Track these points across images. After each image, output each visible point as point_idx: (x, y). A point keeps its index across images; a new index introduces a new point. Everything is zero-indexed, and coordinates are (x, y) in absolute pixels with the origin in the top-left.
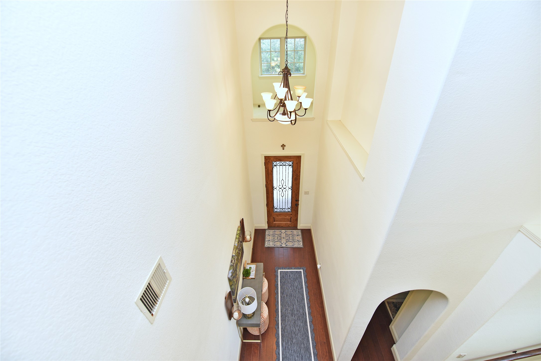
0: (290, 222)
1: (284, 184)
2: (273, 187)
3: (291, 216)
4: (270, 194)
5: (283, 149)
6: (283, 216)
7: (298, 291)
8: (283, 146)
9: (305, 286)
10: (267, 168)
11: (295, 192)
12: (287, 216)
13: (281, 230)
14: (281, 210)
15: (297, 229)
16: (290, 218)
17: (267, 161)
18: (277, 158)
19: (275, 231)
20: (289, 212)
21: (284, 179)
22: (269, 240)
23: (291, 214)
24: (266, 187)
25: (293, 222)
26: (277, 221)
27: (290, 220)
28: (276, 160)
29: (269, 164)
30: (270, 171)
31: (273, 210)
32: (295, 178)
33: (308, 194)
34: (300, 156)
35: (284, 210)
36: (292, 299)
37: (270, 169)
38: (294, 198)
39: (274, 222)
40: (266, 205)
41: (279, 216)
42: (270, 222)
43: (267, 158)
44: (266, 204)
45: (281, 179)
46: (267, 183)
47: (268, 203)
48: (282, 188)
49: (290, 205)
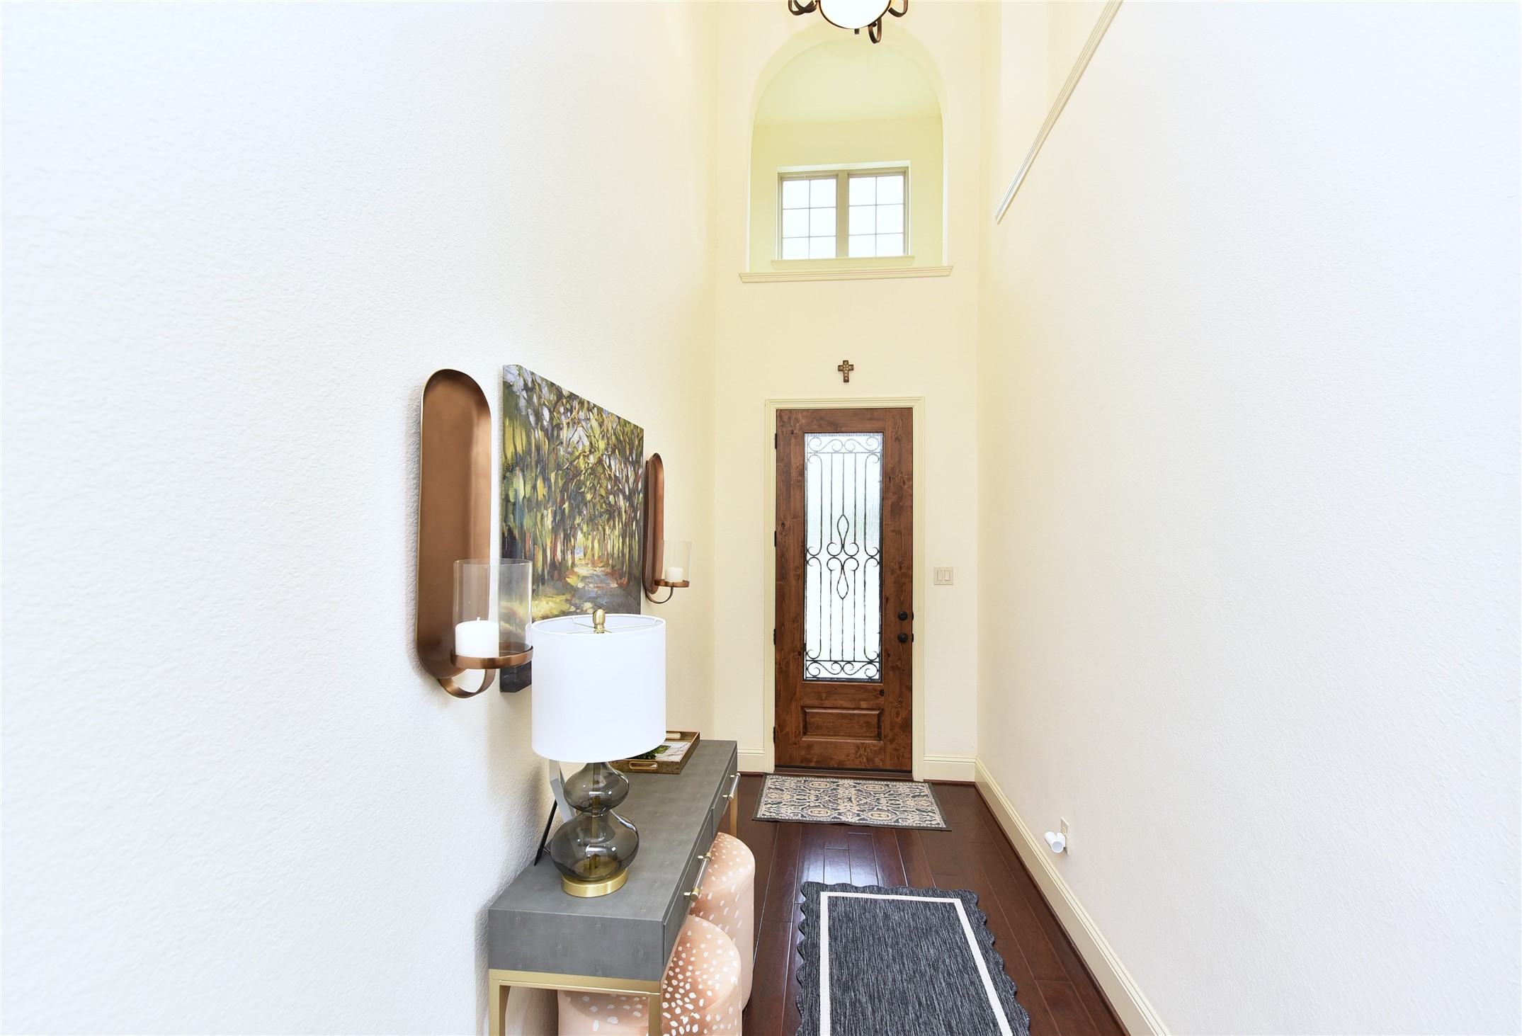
0: (879, 737)
1: (850, 539)
2: (804, 550)
3: (881, 700)
4: (793, 583)
5: (846, 381)
6: (844, 704)
8: (845, 369)
10: (783, 460)
11: (893, 572)
12: (864, 705)
13: (834, 780)
14: (837, 667)
15: (912, 781)
16: (877, 712)
17: (784, 430)
18: (822, 419)
19: (805, 781)
20: (871, 680)
21: (849, 512)
22: (779, 800)
23: (882, 692)
24: (775, 545)
25: (890, 736)
26: (818, 729)
27: (879, 727)
28: (820, 426)
29: (793, 440)
30: (794, 473)
31: (802, 668)
32: (893, 503)
33: (949, 582)
34: (910, 410)
35: (848, 667)
37: (795, 462)
38: (891, 604)
39: (805, 734)
40: (775, 635)
41: (827, 703)
42: (788, 733)
43: (785, 418)
44: (775, 630)
45: (837, 513)
46: (780, 527)
47: (783, 625)
48: (843, 559)
49: (874, 649)
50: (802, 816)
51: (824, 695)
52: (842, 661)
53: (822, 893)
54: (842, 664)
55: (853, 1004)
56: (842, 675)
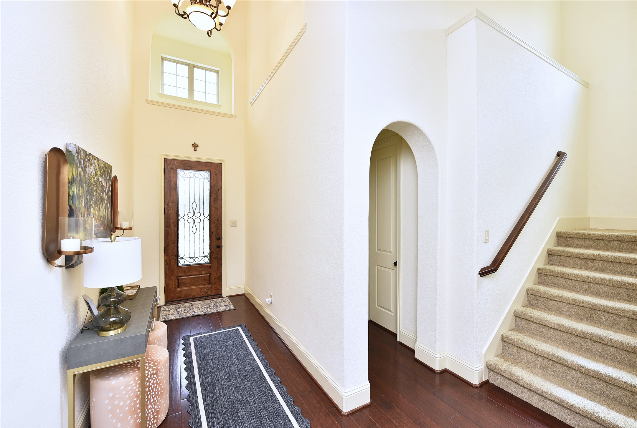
0: (209, 284)
1: (197, 211)
2: (177, 215)
3: (210, 270)
4: (173, 228)
5: (195, 150)
6: (195, 273)
7: (236, 349)
8: (195, 146)
9: (249, 340)
10: (167, 179)
11: (214, 223)
12: (203, 272)
13: (191, 303)
14: (192, 260)
15: (222, 297)
16: (209, 275)
17: (168, 167)
18: (185, 164)
19: (179, 305)
20: (206, 263)
21: (197, 201)
22: (168, 314)
23: (210, 267)
24: (164, 213)
25: (214, 282)
26: (184, 285)
27: (209, 280)
28: (184, 167)
29: (172, 171)
30: (173, 185)
31: (177, 261)
32: (214, 198)
33: (235, 226)
34: (221, 164)
35: (197, 260)
36: (226, 360)
37: (173, 180)
38: (214, 234)
39: (178, 287)
40: (164, 250)
41: (188, 274)
42: (171, 288)
43: (169, 162)
44: (164, 248)
45: (192, 201)
46: (166, 206)
47: (168, 245)
48: (194, 218)
49: (207, 251)
50: (179, 317)
51: (187, 271)
52: (194, 257)
53: (190, 338)
54: (194, 258)
55: (206, 364)
56: (194, 263)
